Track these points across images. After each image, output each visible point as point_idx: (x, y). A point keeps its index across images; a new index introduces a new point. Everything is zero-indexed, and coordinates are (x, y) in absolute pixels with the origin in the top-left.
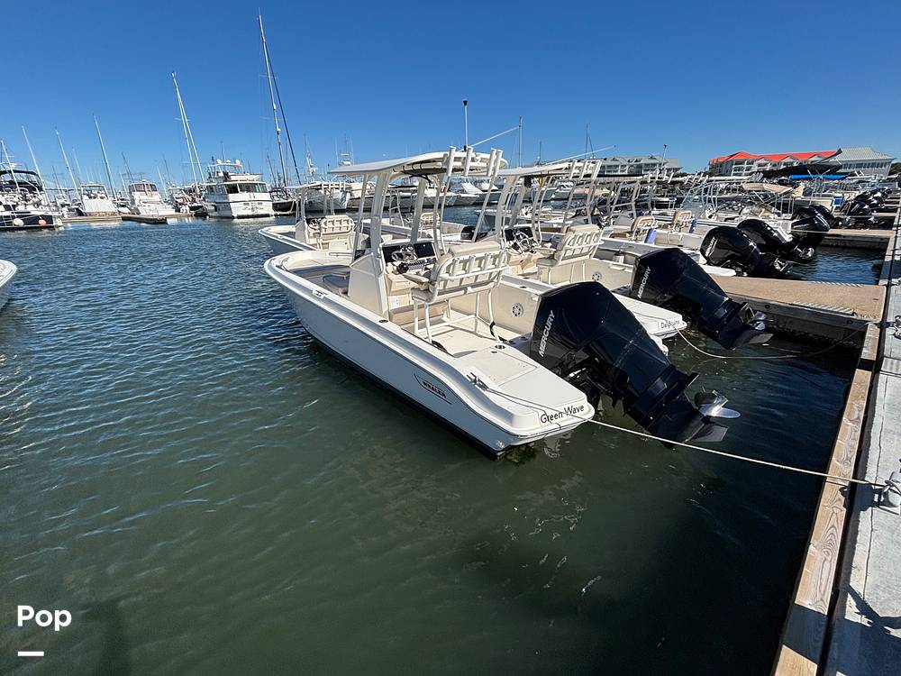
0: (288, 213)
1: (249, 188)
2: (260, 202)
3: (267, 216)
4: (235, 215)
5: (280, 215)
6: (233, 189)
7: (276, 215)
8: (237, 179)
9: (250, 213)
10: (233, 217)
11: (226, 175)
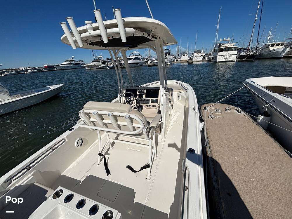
0: (243, 60)
1: (228, 49)
2: (231, 55)
3: (232, 61)
4: (218, 61)
5: (238, 61)
6: (221, 51)
7: (236, 61)
8: (224, 46)
9: (224, 60)
10: (217, 62)
11: (220, 44)
